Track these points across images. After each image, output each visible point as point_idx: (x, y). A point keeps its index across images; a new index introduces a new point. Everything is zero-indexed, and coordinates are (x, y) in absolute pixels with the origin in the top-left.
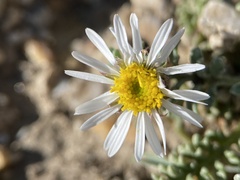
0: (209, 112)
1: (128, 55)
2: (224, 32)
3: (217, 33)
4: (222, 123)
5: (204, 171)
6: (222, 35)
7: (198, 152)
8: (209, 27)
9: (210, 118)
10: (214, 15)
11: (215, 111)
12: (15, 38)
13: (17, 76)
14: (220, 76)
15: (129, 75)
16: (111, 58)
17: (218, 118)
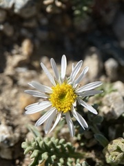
0: (76, 135)
1: (71, 80)
2: (113, 109)
3: (109, 107)
4: (77, 146)
5: (54, 157)
6: (111, 110)
7: (59, 147)
8: (108, 102)
9: (74, 139)
10: (115, 99)
11: (79, 137)
12: (24, 32)
13: (9, 49)
14: (95, 125)
15: (65, 89)
16: (63, 75)
17: (78, 141)
